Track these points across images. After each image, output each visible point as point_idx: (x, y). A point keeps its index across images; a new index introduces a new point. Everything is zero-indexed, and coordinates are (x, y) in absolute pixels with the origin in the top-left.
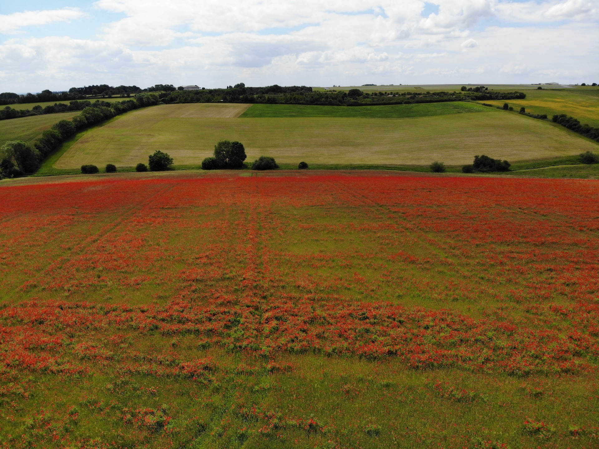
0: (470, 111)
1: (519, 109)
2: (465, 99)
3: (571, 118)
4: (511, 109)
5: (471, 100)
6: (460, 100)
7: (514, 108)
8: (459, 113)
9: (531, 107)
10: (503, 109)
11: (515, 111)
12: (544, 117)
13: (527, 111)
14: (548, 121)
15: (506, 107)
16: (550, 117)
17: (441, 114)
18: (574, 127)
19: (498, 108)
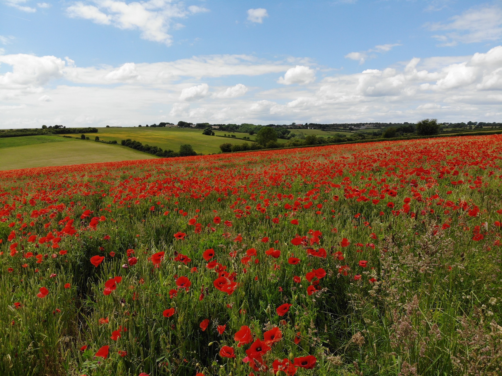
0: (52, 141)
1: (94, 139)
2: (47, 134)
3: (135, 141)
4: (88, 139)
5: (52, 134)
6: (42, 134)
7: (90, 138)
8: (43, 143)
9: (103, 137)
10: (81, 139)
11: (91, 140)
12: (115, 143)
13: (100, 139)
14: (119, 145)
15: (83, 138)
16: (120, 142)
17: (26, 145)
18: (138, 147)
19: (77, 138)
